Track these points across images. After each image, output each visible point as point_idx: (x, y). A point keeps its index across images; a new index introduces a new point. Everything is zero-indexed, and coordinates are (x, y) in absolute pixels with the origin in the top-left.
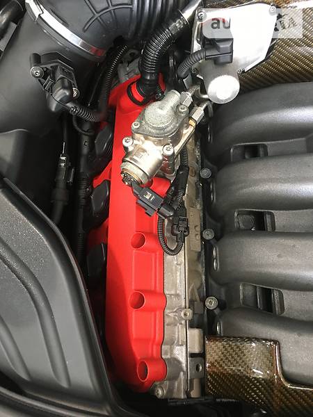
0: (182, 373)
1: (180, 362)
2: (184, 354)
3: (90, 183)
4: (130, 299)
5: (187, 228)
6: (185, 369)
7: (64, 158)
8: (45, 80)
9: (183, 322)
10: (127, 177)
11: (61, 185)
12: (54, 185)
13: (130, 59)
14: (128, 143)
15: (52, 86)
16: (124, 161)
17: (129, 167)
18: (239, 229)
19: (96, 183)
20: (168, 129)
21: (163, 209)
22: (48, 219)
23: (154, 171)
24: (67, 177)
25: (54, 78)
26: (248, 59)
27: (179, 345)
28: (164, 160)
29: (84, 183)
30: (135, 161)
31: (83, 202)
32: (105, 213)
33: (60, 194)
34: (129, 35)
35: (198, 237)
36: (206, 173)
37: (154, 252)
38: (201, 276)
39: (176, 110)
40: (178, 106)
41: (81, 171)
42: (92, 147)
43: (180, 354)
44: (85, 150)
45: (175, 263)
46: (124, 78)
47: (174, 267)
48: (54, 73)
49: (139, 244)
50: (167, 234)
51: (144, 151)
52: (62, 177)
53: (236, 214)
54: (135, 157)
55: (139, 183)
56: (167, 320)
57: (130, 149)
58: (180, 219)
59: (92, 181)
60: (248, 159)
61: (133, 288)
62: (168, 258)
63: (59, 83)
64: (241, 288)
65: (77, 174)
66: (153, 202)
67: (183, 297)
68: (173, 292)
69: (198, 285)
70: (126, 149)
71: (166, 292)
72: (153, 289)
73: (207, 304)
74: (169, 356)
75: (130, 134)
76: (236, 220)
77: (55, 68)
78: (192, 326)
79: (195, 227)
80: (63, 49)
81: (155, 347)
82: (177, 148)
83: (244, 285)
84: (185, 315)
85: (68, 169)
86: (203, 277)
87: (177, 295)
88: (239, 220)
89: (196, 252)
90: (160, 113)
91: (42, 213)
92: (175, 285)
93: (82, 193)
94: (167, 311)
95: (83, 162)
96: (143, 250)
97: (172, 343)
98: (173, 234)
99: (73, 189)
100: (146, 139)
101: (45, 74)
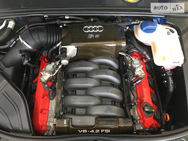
0: (51, 129)
1: (51, 126)
2: (52, 124)
3: (32, 82)
4: (40, 110)
5: (56, 94)
6: (52, 128)
7: (25, 74)
8: (23, 57)
9: (53, 117)
10: (41, 81)
11: (24, 82)
12: (21, 82)
13: (46, 50)
14: (42, 73)
15: (24, 59)
16: (41, 77)
17: (41, 79)
18: (69, 94)
19: (34, 81)
20: (51, 71)
21: (49, 89)
22: (20, 90)
23: (48, 80)
24: (25, 80)
25: (25, 57)
26: (72, 56)
27: (51, 122)
28: (50, 77)
29: (30, 81)
30: (43, 77)
31: (29, 87)
32: (35, 90)
33: (23, 84)
34: (45, 46)
35: (60, 97)
36: (64, 80)
37: (47, 99)
38: (60, 107)
39: (53, 67)
40: (54, 66)
41: (30, 78)
42: (33, 72)
43: (51, 124)
44: (31, 72)
45: (53, 102)
46: (44, 54)
47: (52, 104)
48: (25, 56)
49: (43, 97)
50: (51, 95)
51: (46, 75)
52: (24, 79)
53: (69, 91)
54: (43, 76)
55: (44, 82)
56: (49, 116)
57: (42, 74)
58: (54, 92)
59: (33, 81)
60: (75, 78)
61: (41, 108)
62: (51, 101)
63: (26, 58)
64: (68, 109)
65: (28, 79)
66: (47, 87)
67: (54, 111)
68: (51, 110)
69: (59, 109)
70: (41, 74)
71: (49, 109)
72: (46, 109)
73: (61, 113)
74: (48, 125)
75: (43, 71)
76: (69, 92)
77: (25, 54)
78: (55, 118)
79: (60, 94)
80: (28, 50)
81: (45, 122)
82: (54, 75)
83: (69, 108)
84: (53, 115)
85: (26, 77)
86: (61, 107)
87: (52, 111)
88: (70, 93)
89: (60, 101)
90: (49, 67)
91: (18, 88)
92: (52, 108)
93: (29, 84)
94: (49, 114)
95: (30, 75)
96: (44, 99)
97: (49, 122)
98: (52, 95)
99: (27, 83)
100: (46, 72)
101: (23, 56)
